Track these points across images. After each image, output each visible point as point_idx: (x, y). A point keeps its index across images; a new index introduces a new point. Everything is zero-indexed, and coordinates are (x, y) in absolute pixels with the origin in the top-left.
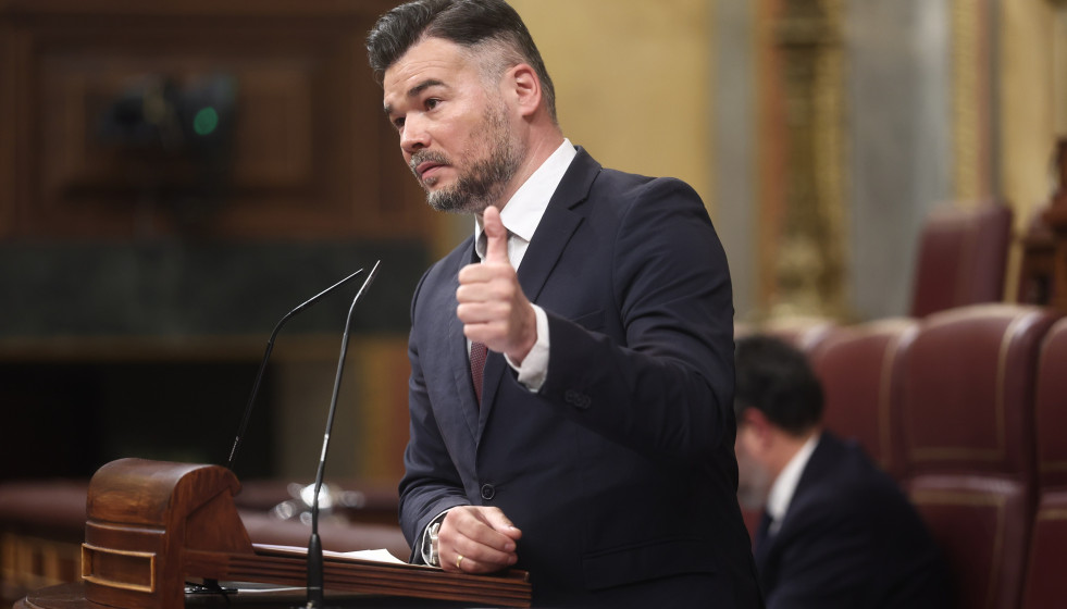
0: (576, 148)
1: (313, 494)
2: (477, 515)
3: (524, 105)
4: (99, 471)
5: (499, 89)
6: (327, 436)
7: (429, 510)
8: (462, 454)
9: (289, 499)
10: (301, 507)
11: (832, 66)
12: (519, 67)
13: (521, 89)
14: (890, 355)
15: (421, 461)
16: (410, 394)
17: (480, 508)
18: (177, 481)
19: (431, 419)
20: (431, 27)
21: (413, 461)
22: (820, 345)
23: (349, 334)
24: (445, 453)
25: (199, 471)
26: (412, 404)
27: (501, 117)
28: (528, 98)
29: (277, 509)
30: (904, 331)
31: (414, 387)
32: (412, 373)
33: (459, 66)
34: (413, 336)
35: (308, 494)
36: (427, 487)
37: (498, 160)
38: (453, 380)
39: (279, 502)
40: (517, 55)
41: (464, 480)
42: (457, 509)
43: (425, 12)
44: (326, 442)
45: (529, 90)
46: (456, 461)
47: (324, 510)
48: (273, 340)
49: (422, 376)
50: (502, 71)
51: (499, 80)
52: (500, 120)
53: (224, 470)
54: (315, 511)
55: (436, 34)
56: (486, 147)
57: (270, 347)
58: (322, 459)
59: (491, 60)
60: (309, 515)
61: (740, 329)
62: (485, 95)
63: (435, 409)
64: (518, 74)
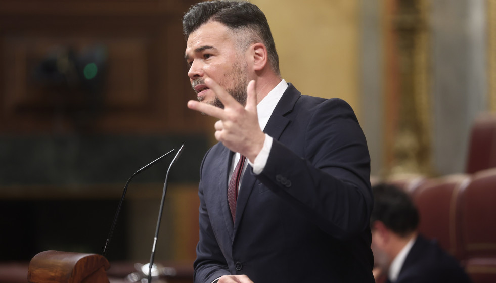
0: (288, 84)
1: (148, 269)
2: (235, 279)
3: (256, 65)
4: (34, 257)
5: (244, 54)
6: (155, 238)
7: (209, 278)
8: (225, 247)
9: (135, 271)
10: (142, 276)
11: (423, 41)
12: (258, 44)
13: (257, 56)
14: (455, 194)
15: (205, 251)
16: (199, 215)
17: (236, 276)
18: (76, 262)
19: (210, 228)
20: (215, 16)
21: (200, 251)
22: (417, 189)
23: (167, 184)
24: (217, 247)
25: (88, 257)
26: (200, 220)
27: (242, 69)
28: (259, 61)
29: (129, 277)
30: (462, 181)
31: (201, 211)
32: (201, 204)
33: (225, 39)
34: (201, 184)
35: (145, 269)
36: (209, 265)
37: (238, 92)
38: (221, 208)
39: (130, 273)
40: (258, 38)
41: (228, 260)
42: (224, 277)
43: (214, 7)
44: (155, 242)
45: (261, 57)
46: (223, 251)
47: (154, 277)
48: (126, 187)
49: (205, 205)
50: (249, 45)
51: (246, 50)
52: (242, 70)
53: (101, 256)
54: (149, 278)
55: (217, 19)
56: (232, 83)
57: (125, 191)
58: (153, 250)
59: (243, 38)
60: (146, 280)
61: (374, 180)
62: (236, 56)
63: (212, 223)
64: (256, 48)
